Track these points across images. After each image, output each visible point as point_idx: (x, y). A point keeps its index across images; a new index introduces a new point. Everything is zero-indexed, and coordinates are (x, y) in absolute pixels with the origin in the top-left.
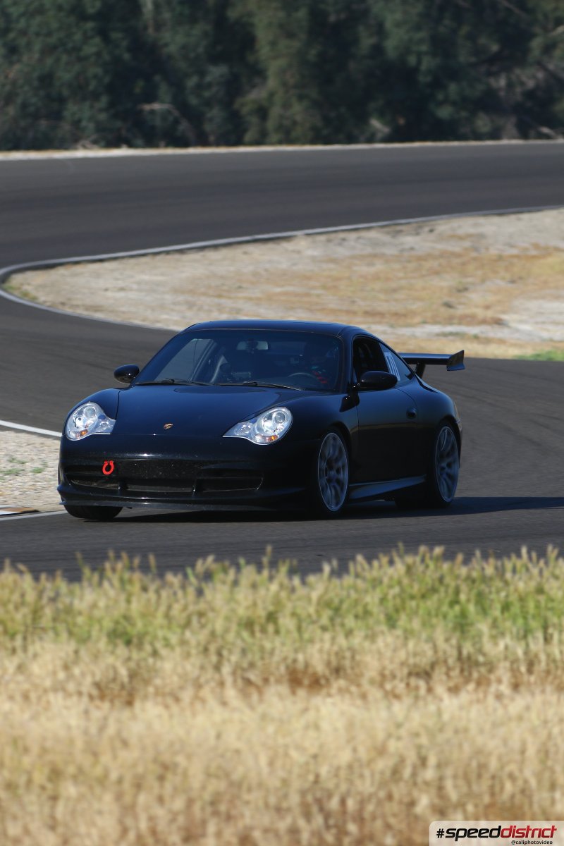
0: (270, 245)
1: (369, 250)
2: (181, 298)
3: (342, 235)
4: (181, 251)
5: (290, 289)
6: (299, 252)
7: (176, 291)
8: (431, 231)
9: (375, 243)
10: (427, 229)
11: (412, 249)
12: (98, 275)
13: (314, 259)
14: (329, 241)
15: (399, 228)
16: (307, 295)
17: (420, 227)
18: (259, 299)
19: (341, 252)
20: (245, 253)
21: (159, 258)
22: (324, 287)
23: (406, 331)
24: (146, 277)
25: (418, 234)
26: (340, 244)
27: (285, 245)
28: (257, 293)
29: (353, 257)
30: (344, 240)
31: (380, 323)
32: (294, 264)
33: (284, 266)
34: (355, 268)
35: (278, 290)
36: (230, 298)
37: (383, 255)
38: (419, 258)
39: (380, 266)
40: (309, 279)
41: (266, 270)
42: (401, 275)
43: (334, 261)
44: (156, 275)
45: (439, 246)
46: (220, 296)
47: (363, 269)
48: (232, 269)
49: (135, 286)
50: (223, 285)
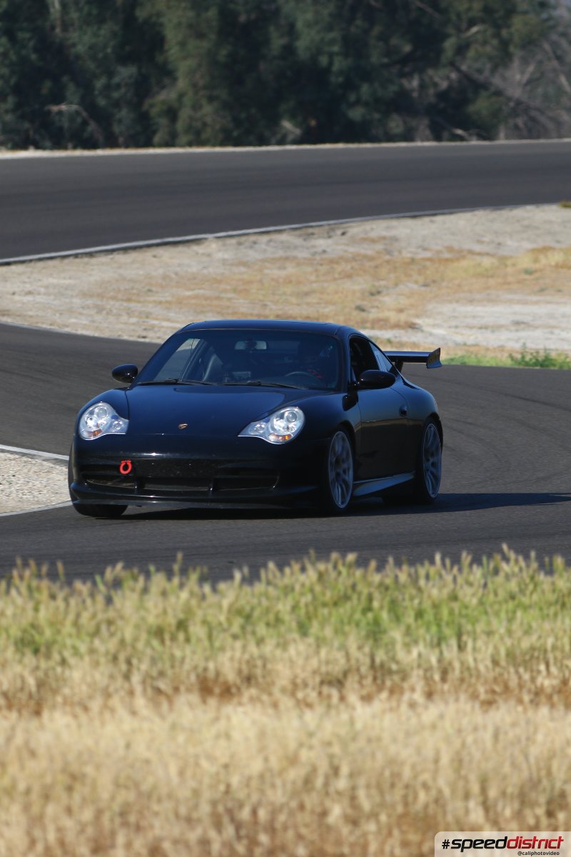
0: (180, 248)
1: (280, 253)
2: (90, 302)
3: (253, 238)
4: (91, 255)
5: (201, 292)
6: (209, 255)
7: (84, 295)
8: (343, 234)
9: (287, 247)
10: (339, 232)
11: (324, 252)
12: (5, 279)
13: (224, 262)
14: (240, 244)
15: (310, 230)
16: (218, 298)
17: (333, 230)
18: (169, 303)
19: (253, 255)
20: (155, 256)
21: (66, 261)
22: (235, 291)
24: (54, 281)
25: (330, 237)
26: (251, 247)
27: (195, 248)
28: (166, 296)
29: (264, 261)
30: (255, 243)
32: (205, 268)
33: (194, 270)
34: (266, 271)
35: (188, 293)
36: (139, 302)
37: (295, 258)
38: (331, 261)
39: (291, 269)
40: (220, 282)
41: (176, 274)
42: (313, 278)
43: (245, 264)
44: (65, 278)
45: (351, 249)
46: (129, 300)
47: (275, 272)
48: (142, 272)
49: (43, 290)
50: (132, 288)
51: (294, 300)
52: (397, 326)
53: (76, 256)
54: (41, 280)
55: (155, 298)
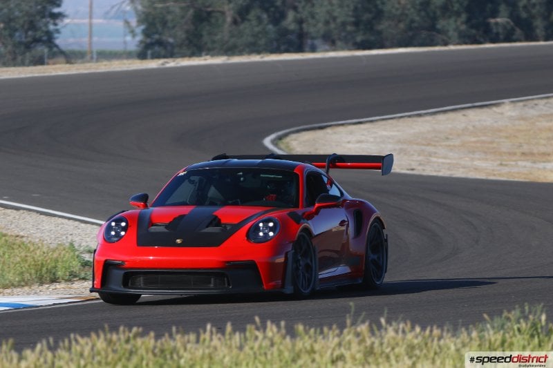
0: (485, 110)
2: (400, 146)
4: (420, 115)
5: (484, 138)
6: (502, 114)
7: (399, 142)
12: (351, 133)
13: (511, 118)
14: (525, 106)
16: (492, 142)
18: (454, 146)
19: (532, 113)
20: (464, 115)
21: (402, 120)
22: (507, 137)
23: (541, 165)
24: (385, 133)
26: (532, 108)
27: (495, 109)
28: (457, 142)
29: (539, 116)
30: (536, 104)
31: (527, 160)
32: (496, 122)
33: (488, 123)
34: (537, 123)
35: (474, 139)
36: (435, 146)
40: (500, 131)
41: (474, 127)
43: (524, 119)
44: (393, 131)
46: (428, 145)
47: (543, 124)
48: (450, 126)
49: (372, 140)
50: (436, 137)
51: (544, 142)
53: (409, 116)
54: (376, 133)
55: (448, 143)
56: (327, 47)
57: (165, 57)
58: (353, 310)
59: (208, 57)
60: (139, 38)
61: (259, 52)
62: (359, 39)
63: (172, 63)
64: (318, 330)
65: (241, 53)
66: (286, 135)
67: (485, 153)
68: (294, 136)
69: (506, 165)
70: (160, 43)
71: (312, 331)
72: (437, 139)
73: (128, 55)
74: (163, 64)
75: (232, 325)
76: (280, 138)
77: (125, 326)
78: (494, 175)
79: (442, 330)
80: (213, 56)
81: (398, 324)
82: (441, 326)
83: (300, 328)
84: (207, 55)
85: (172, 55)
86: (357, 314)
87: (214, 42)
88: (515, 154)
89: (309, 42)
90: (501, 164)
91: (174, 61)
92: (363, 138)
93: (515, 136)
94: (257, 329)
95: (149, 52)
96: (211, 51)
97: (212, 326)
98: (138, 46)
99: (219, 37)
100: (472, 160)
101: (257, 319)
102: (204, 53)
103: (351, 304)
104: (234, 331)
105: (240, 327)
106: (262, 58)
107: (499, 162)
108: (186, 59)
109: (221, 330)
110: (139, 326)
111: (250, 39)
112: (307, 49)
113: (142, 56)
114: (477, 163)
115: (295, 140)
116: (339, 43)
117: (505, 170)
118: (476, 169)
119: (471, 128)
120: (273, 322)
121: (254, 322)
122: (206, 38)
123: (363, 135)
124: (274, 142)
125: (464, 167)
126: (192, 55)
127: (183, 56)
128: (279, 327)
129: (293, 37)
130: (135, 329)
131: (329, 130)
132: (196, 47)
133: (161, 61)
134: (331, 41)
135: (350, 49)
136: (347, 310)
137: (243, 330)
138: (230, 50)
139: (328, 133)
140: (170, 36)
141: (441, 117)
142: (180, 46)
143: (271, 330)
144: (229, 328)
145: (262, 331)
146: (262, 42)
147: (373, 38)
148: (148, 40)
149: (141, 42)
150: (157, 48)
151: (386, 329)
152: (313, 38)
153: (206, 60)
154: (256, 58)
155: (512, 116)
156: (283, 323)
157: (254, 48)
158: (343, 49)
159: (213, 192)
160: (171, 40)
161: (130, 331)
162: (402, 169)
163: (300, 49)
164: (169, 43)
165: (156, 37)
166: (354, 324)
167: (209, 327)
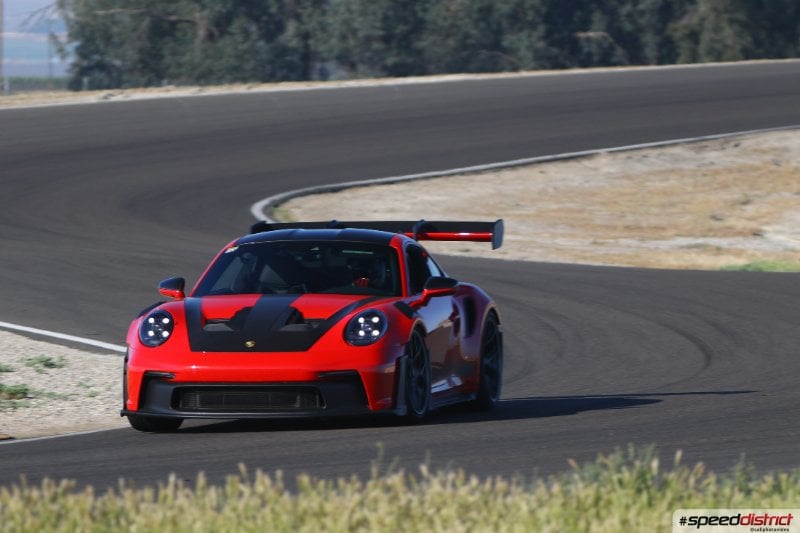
0: (571, 164)
1: (668, 166)
3: (644, 152)
6: (596, 169)
8: (736, 146)
9: (676, 159)
10: (732, 144)
11: (712, 163)
12: (379, 197)
13: (609, 176)
14: (629, 158)
15: (704, 143)
16: (581, 211)
17: (727, 142)
18: (527, 216)
19: (639, 168)
20: (542, 172)
21: (452, 178)
22: (603, 204)
23: (652, 244)
24: (427, 198)
25: (723, 149)
26: (639, 161)
27: (586, 163)
28: (532, 211)
29: (650, 173)
30: (645, 156)
31: (633, 237)
32: (587, 182)
33: (575, 184)
34: (648, 184)
35: (554, 206)
37: (681, 170)
38: (717, 172)
39: (673, 182)
40: (593, 194)
41: (555, 188)
42: (690, 189)
43: (628, 177)
44: (439, 195)
45: (740, 161)
47: (657, 184)
48: (521, 187)
49: (408, 207)
50: (501, 203)
51: (656, 210)
52: (741, 233)
53: (462, 174)
54: (415, 198)
55: (518, 212)
56: (342, 73)
57: (108, 87)
58: (381, 453)
59: (171, 87)
60: (71, 59)
61: (244, 80)
62: (390, 61)
63: (119, 96)
64: (331, 484)
65: (219, 82)
66: (285, 200)
67: (572, 226)
68: (296, 201)
69: (602, 244)
70: (102, 67)
71: (322, 484)
72: (503, 206)
73: (55, 84)
74: (106, 98)
75: (207, 475)
76: (276, 204)
77: (51, 478)
78: (585, 258)
79: (510, 483)
80: (179, 85)
81: (446, 473)
82: (507, 477)
83: (305, 480)
84: (170, 83)
85: (118, 84)
86: (387, 459)
87: (180, 65)
88: (614, 228)
89: (318, 65)
90: (595, 243)
91: (122, 93)
92: (397, 205)
93: (615, 203)
94: (242, 481)
95: (86, 80)
96: (177, 79)
97: (178, 477)
98: (69, 71)
99: (186, 58)
100: (554, 236)
101: (242, 467)
102: (165, 81)
103: (379, 444)
104: (209, 484)
105: (217, 480)
106: (249, 88)
107: (591, 240)
108: (140, 90)
109: (190, 483)
110: (70, 477)
111: (233, 62)
112: (316, 76)
113: (75, 85)
114: (560, 241)
115: (298, 207)
116: (361, 68)
117: (601, 250)
118: (558, 249)
119: (551, 190)
120: (265, 471)
121: (237, 472)
122: (168, 60)
123: (396, 200)
124: (266, 210)
125: (541, 247)
126: (148, 84)
127: (135, 85)
128: (273, 478)
129: (296, 59)
130: (64, 483)
131: (346, 194)
132: (153, 71)
133: (105, 93)
134: (350, 64)
135: (377, 77)
136: (372, 454)
137: (221, 483)
138: (204, 78)
139: (345, 198)
140: (117, 57)
141: (507, 175)
142: (131, 71)
143: (263, 483)
144: (201, 480)
145: (248, 483)
146: (249, 65)
147: (410, 60)
148: (85, 63)
149: (74, 65)
150: (98, 75)
151: (428, 481)
152: (323, 60)
153: (168, 91)
154: (241, 89)
155: (610, 173)
156: (279, 473)
157: (238, 75)
158: (366, 76)
159: (267, 273)
160: (118, 63)
161: (58, 484)
162: (452, 250)
163: (304, 76)
164: (114, 66)
165: (96, 57)
166: (382, 474)
167: (172, 478)
